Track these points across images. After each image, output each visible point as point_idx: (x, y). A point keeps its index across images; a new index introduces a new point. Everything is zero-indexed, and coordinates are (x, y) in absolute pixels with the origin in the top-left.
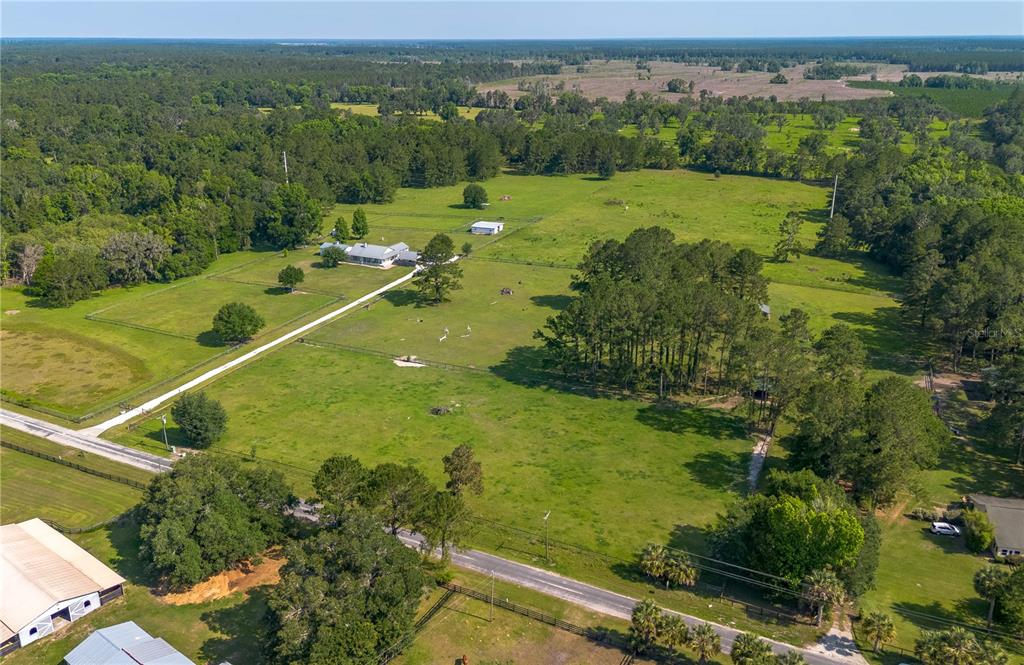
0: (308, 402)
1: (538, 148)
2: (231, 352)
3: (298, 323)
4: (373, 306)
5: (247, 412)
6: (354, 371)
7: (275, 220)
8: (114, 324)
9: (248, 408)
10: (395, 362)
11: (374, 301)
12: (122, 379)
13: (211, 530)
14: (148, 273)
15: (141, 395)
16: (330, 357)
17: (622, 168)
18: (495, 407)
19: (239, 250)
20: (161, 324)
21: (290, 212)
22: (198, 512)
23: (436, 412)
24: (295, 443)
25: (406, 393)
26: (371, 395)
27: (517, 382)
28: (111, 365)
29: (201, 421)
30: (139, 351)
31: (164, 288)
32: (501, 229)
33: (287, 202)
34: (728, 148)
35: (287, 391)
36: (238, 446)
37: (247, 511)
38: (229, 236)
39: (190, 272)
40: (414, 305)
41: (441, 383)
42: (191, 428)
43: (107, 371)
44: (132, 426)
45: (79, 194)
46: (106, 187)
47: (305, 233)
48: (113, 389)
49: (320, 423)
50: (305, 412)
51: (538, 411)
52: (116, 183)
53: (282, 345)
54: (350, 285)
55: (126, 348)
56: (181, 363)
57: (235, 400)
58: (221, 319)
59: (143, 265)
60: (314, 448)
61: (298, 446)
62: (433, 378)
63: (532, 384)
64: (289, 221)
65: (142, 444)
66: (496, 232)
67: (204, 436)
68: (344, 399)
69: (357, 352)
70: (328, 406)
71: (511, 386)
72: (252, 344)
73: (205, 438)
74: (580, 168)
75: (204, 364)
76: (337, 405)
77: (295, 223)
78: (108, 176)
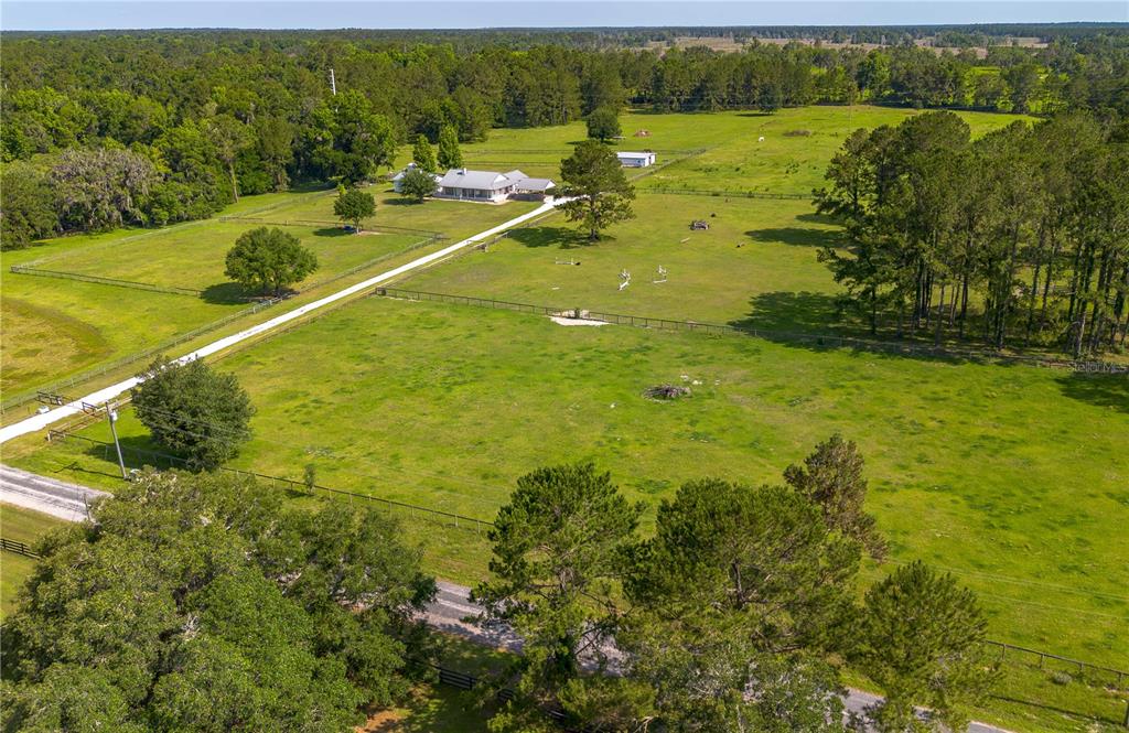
0: (410, 384)
1: (674, 75)
2: (257, 311)
3: (371, 270)
4: (493, 247)
5: (292, 404)
6: (484, 334)
7: (325, 142)
8: (58, 278)
9: (293, 397)
10: (553, 319)
11: (492, 241)
12: (57, 357)
13: (200, 695)
14: (124, 212)
15: (85, 381)
16: (437, 315)
17: (787, 103)
18: (770, 384)
19: (270, 190)
20: (140, 276)
21: (345, 131)
22: (165, 636)
23: (663, 393)
24: (395, 457)
25: (591, 367)
26: (525, 369)
27: (791, 342)
28: (41, 336)
29: (194, 414)
30: (96, 314)
31: (149, 233)
32: (653, 161)
33: (343, 118)
34: (925, 74)
35: (365, 367)
36: (277, 465)
37: (306, 623)
38: (254, 170)
39: (193, 213)
40: (559, 244)
41: (648, 348)
42: (172, 428)
43: (31, 346)
44: (56, 434)
45: (33, 126)
46: (73, 120)
47: (368, 165)
48: (36, 374)
49: (438, 419)
50: (407, 401)
51: (858, 387)
52: (91, 116)
53: (349, 299)
54: (449, 223)
55: (72, 311)
56: (167, 329)
57: (268, 384)
58: (239, 254)
59: (117, 200)
60: (439, 464)
61: (404, 463)
62: (631, 341)
63: (821, 345)
64: (345, 145)
65: (75, 468)
66: (647, 164)
67: (201, 445)
68: (478, 378)
69: (482, 306)
70: (449, 389)
71: (780, 348)
72: (295, 299)
73: (205, 450)
74: (731, 104)
75: (210, 330)
76: (466, 387)
77: (354, 146)
78: (77, 105)
